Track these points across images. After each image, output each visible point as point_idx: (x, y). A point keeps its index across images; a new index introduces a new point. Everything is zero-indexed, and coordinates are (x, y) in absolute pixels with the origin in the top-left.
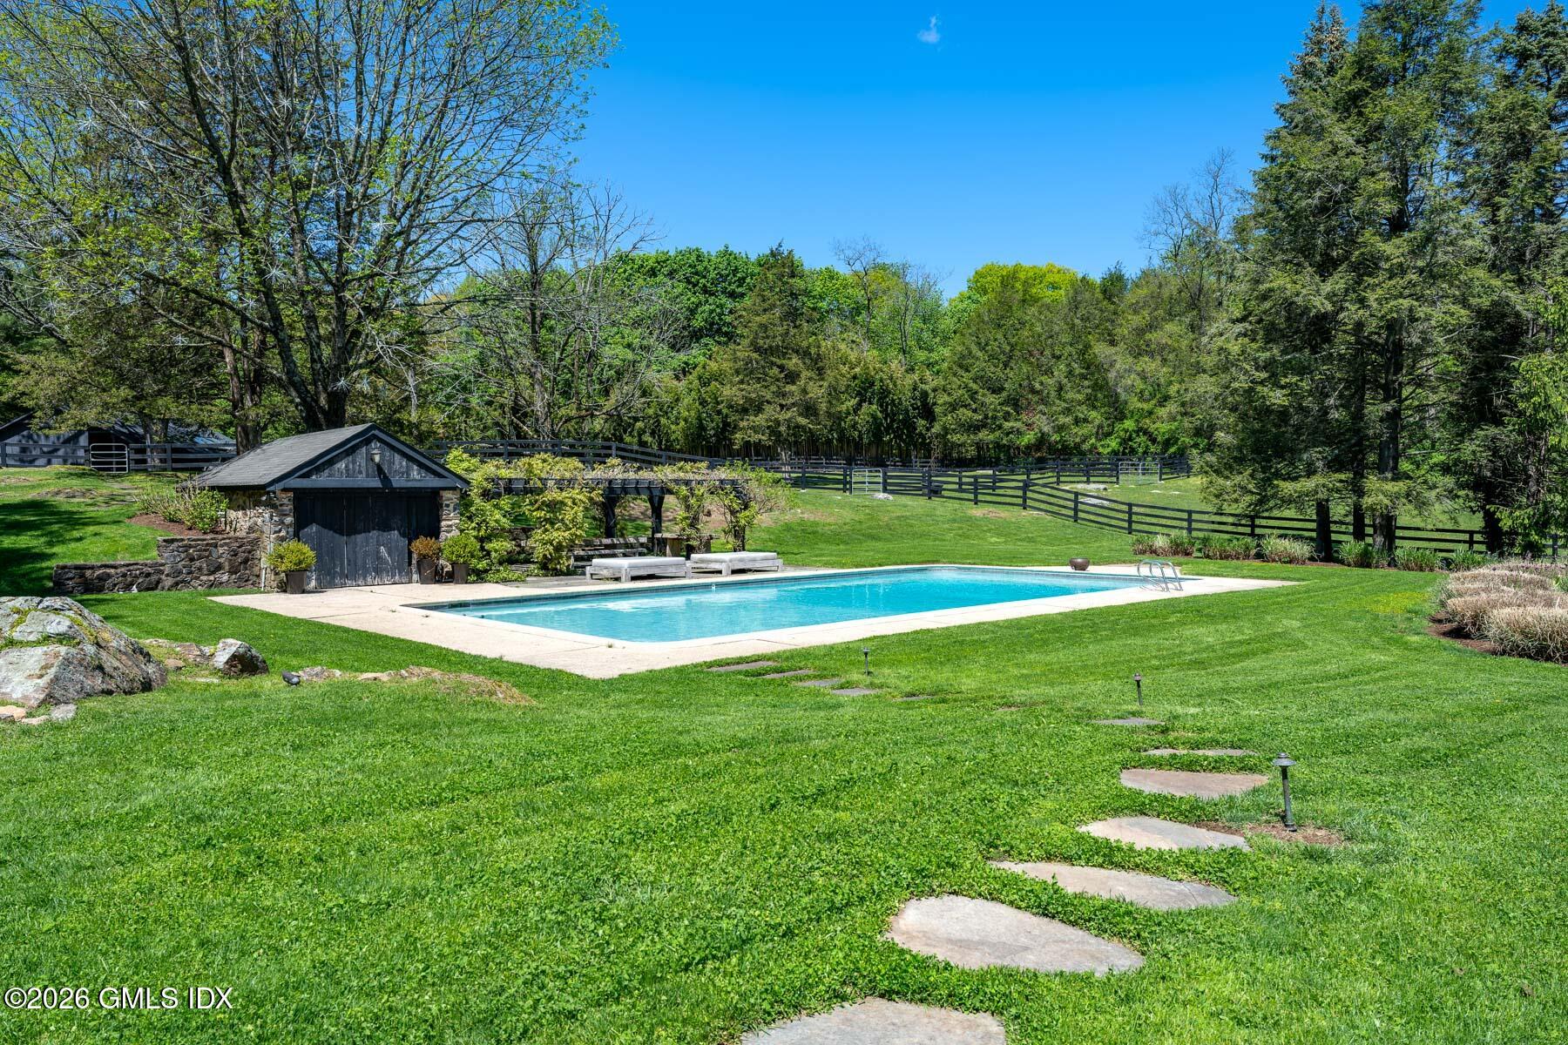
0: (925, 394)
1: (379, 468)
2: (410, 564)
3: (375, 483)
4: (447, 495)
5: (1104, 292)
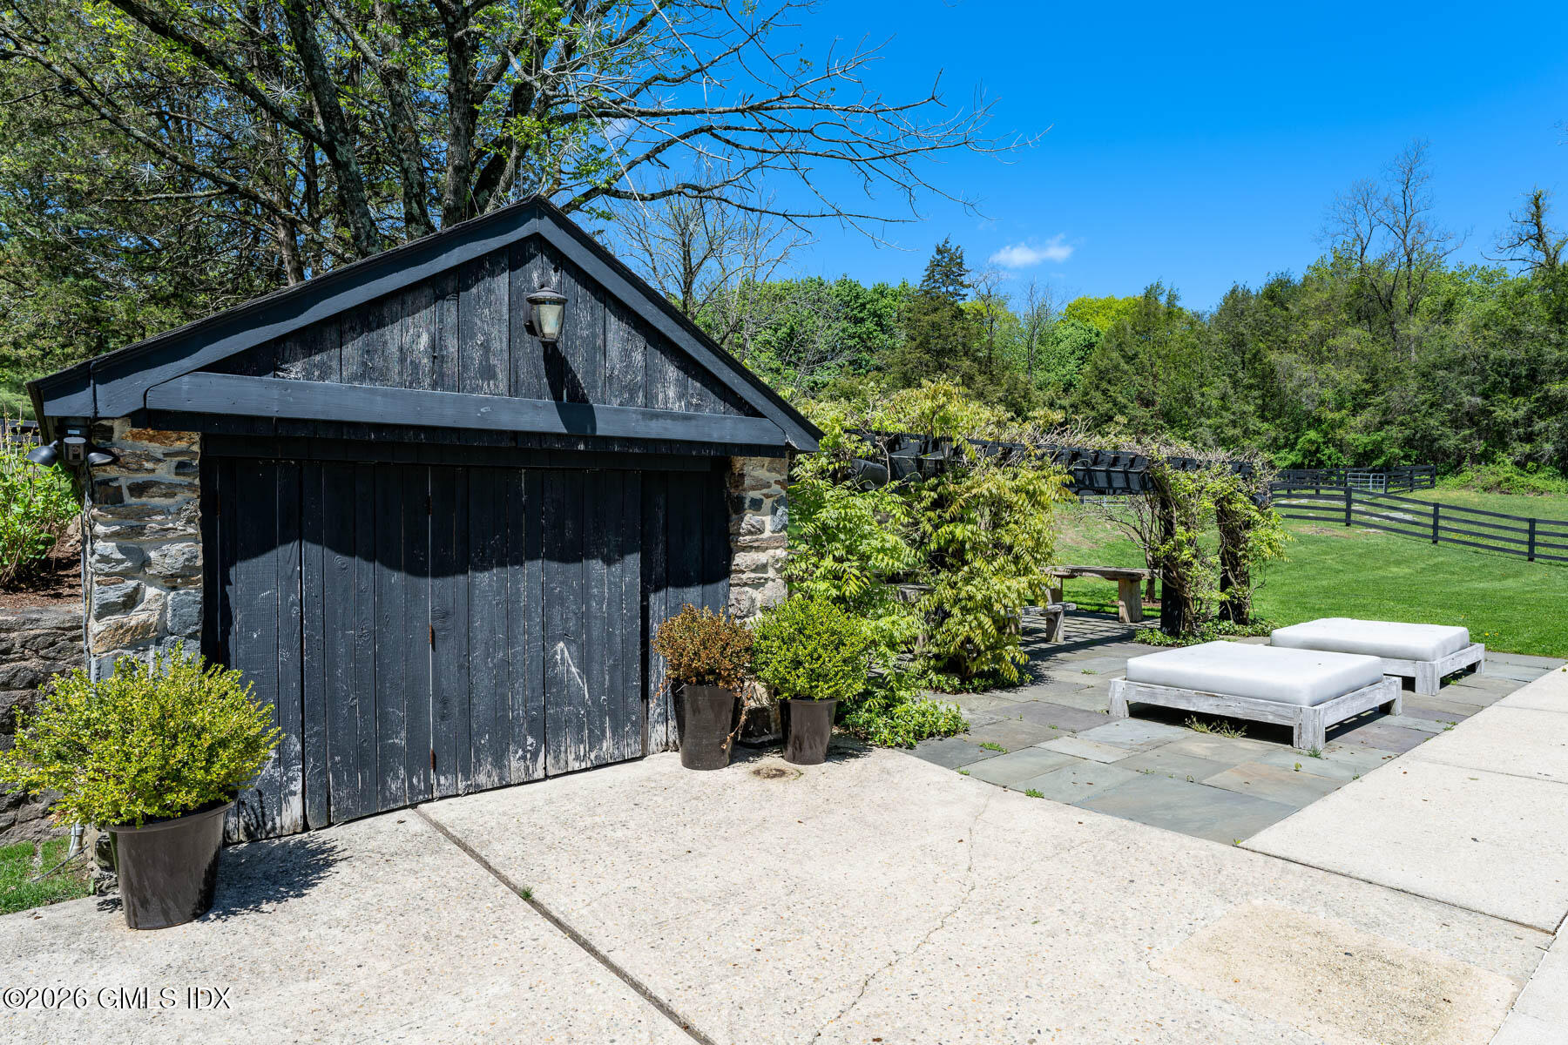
1: (555, 362)
2: (645, 695)
3: (542, 417)
4: (756, 470)
5: (1272, 298)
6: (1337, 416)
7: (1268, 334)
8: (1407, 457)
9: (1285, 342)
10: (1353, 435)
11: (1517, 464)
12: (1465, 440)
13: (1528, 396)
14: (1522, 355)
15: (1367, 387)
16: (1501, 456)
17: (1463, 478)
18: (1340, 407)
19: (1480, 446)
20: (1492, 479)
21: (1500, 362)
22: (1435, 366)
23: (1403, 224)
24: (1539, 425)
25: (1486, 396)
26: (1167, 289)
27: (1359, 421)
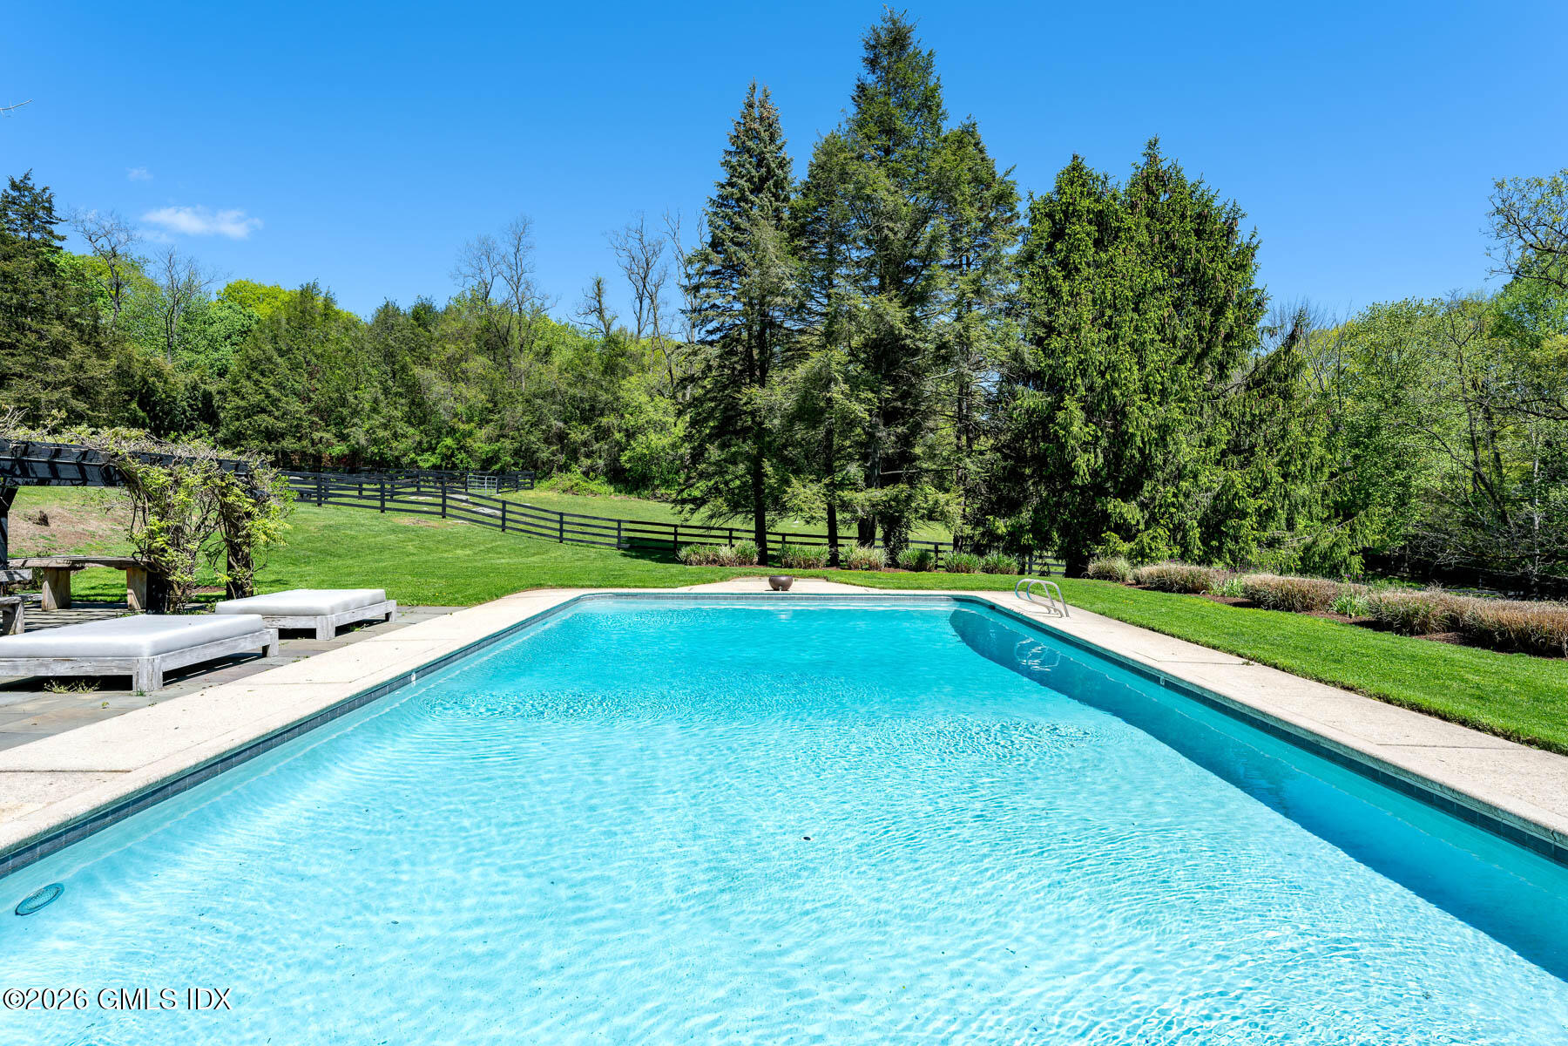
0: (207, 397)
5: (417, 319)
6: (467, 427)
7: (414, 350)
8: (516, 464)
9: (428, 359)
10: (479, 444)
11: (584, 473)
12: (554, 454)
13: (590, 425)
14: (586, 395)
15: (490, 405)
16: (574, 467)
17: (551, 482)
18: (470, 420)
19: (562, 458)
20: (568, 484)
21: (573, 398)
22: (536, 396)
23: (515, 279)
24: (596, 446)
25: (566, 422)
26: (324, 291)
27: (482, 433)
